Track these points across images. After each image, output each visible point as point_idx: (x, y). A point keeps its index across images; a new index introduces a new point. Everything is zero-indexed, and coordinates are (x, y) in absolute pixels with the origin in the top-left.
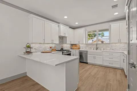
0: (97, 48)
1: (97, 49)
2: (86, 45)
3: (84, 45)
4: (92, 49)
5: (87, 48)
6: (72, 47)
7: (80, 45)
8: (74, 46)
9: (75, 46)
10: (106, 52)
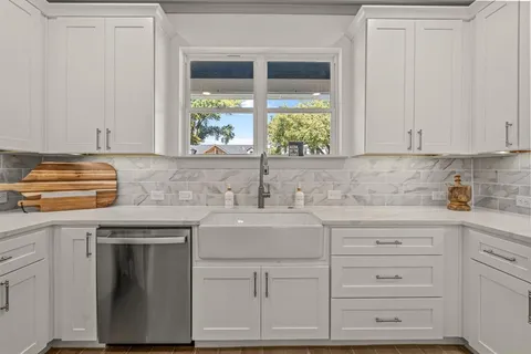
0: (261, 189)
1: (262, 198)
2: (171, 168)
3: (153, 166)
4: (229, 204)
5: (186, 194)
6: (17, 186)
7: (118, 164)
8: (45, 174)
9: (54, 174)
10: (355, 224)
